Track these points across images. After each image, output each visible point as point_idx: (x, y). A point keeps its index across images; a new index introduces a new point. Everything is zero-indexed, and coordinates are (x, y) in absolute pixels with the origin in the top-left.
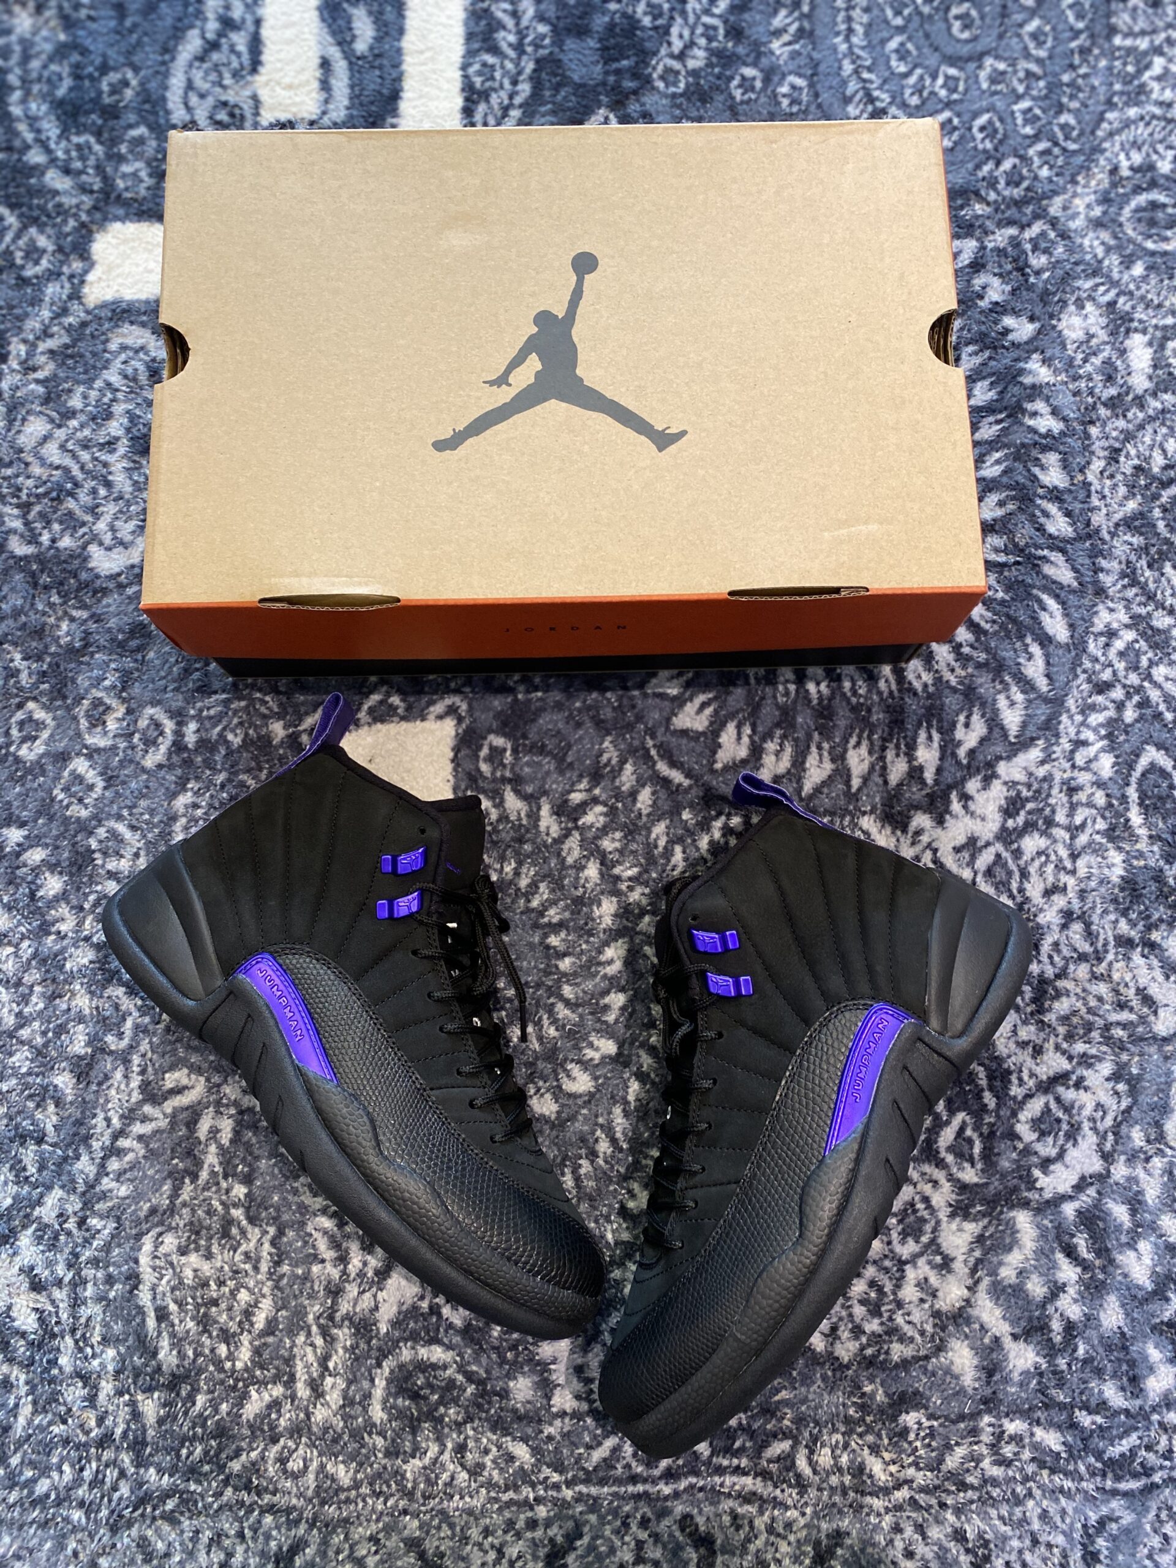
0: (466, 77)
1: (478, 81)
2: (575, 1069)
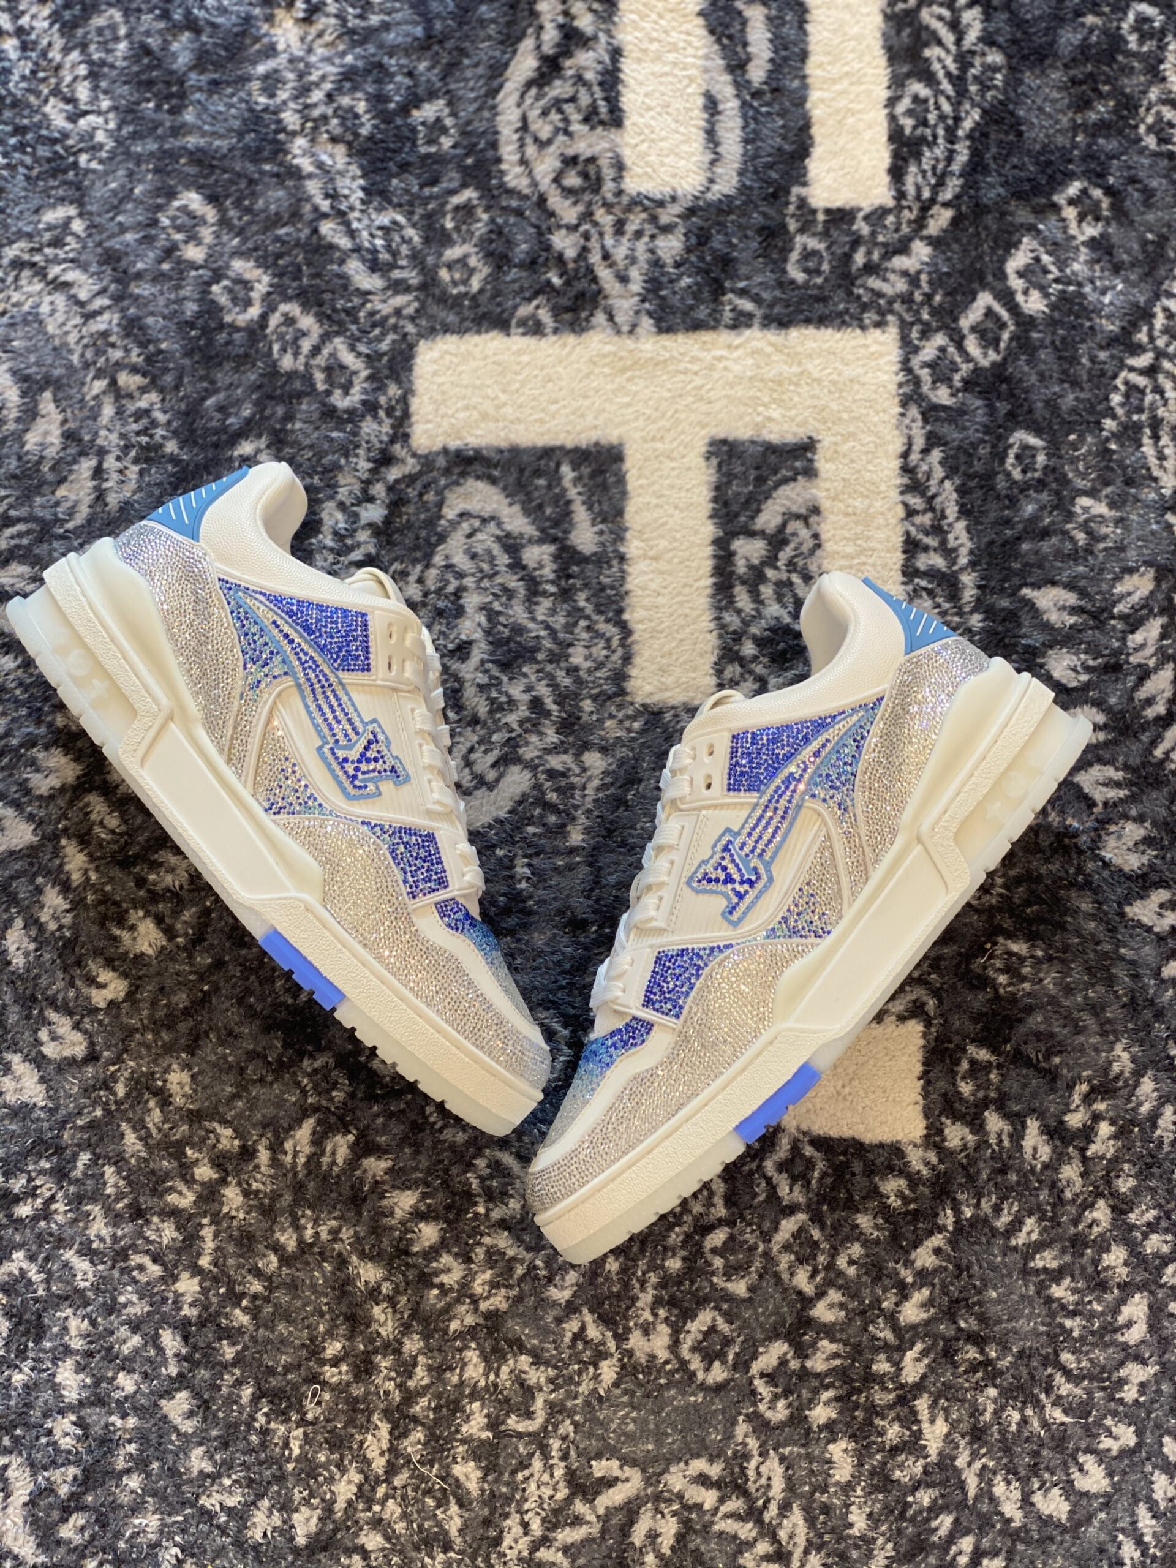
0: (892, 118)
1: (908, 123)
2: (1088, 1461)
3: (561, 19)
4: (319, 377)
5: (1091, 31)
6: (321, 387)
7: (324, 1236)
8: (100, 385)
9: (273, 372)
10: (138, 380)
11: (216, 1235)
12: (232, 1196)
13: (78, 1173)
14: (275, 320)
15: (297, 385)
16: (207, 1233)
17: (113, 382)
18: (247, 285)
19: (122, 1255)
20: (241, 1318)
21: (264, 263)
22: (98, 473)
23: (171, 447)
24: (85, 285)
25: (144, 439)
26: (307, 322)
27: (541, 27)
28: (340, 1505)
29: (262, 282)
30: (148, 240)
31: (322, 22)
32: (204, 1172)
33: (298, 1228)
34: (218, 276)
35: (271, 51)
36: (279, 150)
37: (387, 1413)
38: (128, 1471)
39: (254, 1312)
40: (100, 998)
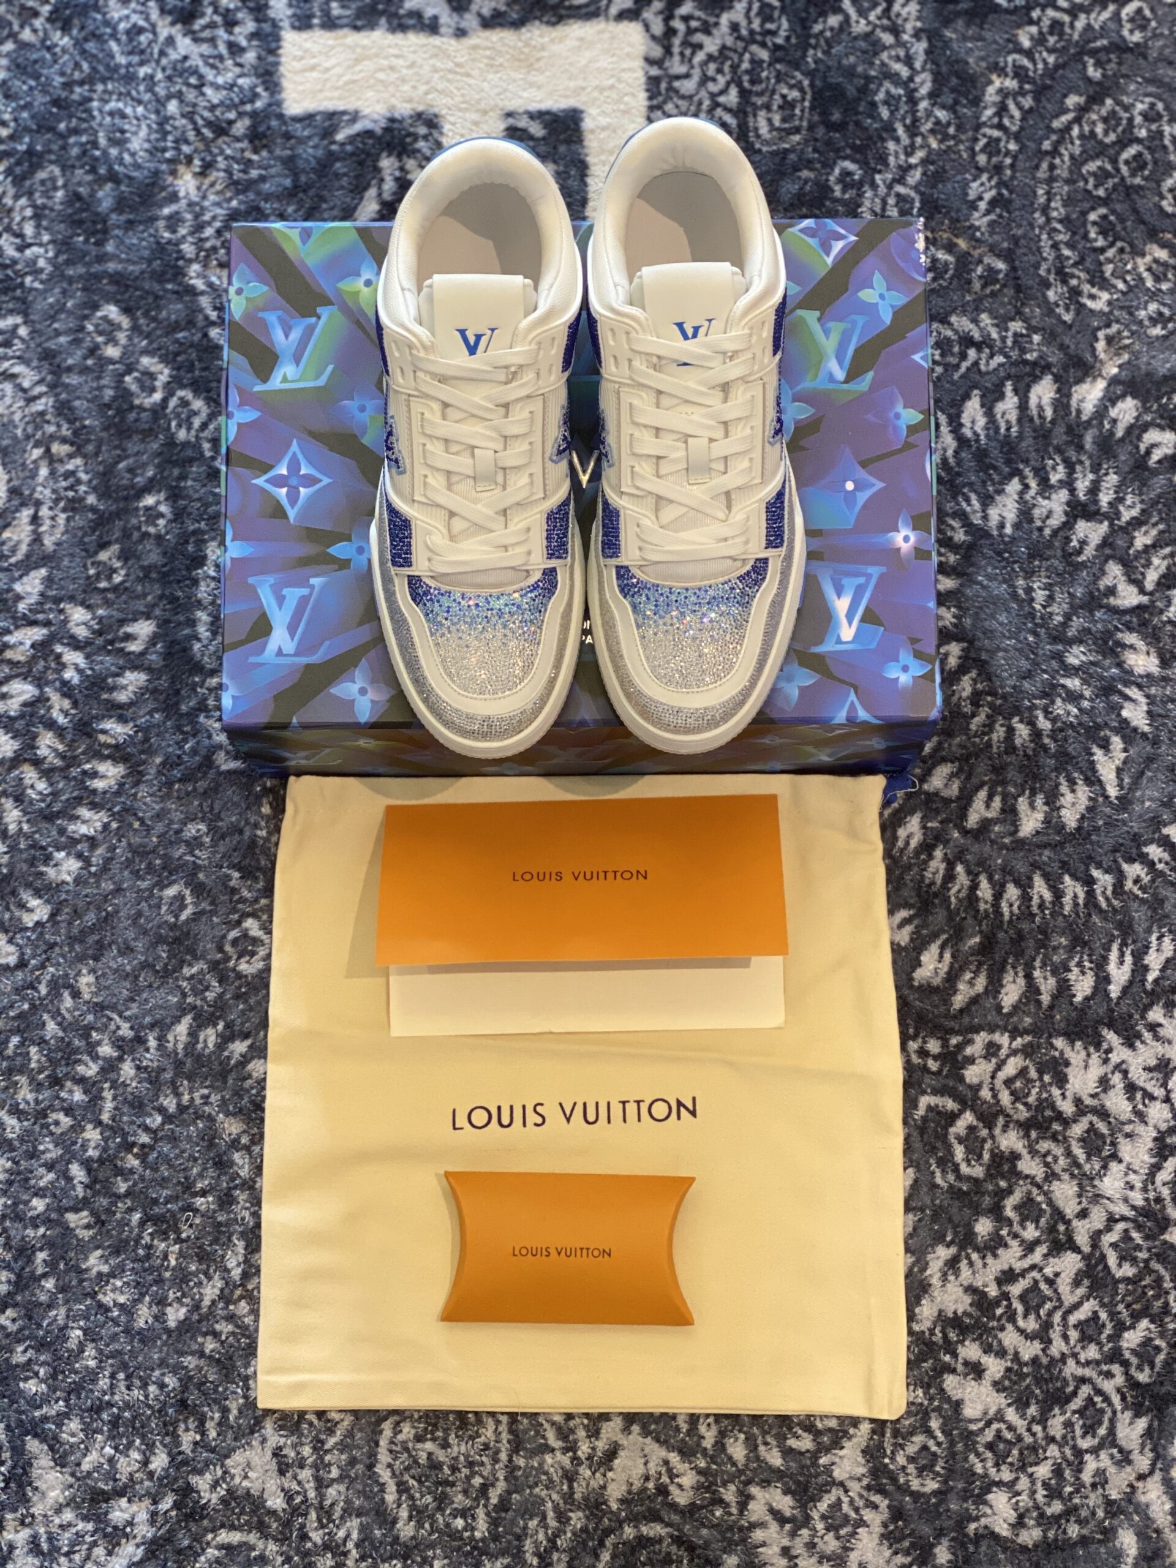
3: (397, 174)
4: (206, 446)
5: (806, 181)
6: (208, 454)
7: (198, 1101)
8: (37, 453)
9: (171, 442)
10: (65, 449)
11: (114, 1098)
12: (127, 1069)
13: (10, 1051)
14: (173, 402)
15: (189, 453)
16: (108, 1095)
17: (48, 451)
18: (152, 376)
19: (42, 1114)
20: (132, 1162)
21: (165, 360)
22: (35, 520)
23: (91, 500)
24: (28, 377)
25: (71, 494)
26: (198, 404)
27: (382, 180)
28: (207, 1302)
29: (164, 374)
30: (77, 342)
31: (214, 175)
32: (106, 1050)
33: (178, 1095)
34: (129, 370)
35: (174, 197)
36: (179, 273)
37: (243, 1235)
38: (45, 1275)
39: (143, 1157)
40: (29, 920)
